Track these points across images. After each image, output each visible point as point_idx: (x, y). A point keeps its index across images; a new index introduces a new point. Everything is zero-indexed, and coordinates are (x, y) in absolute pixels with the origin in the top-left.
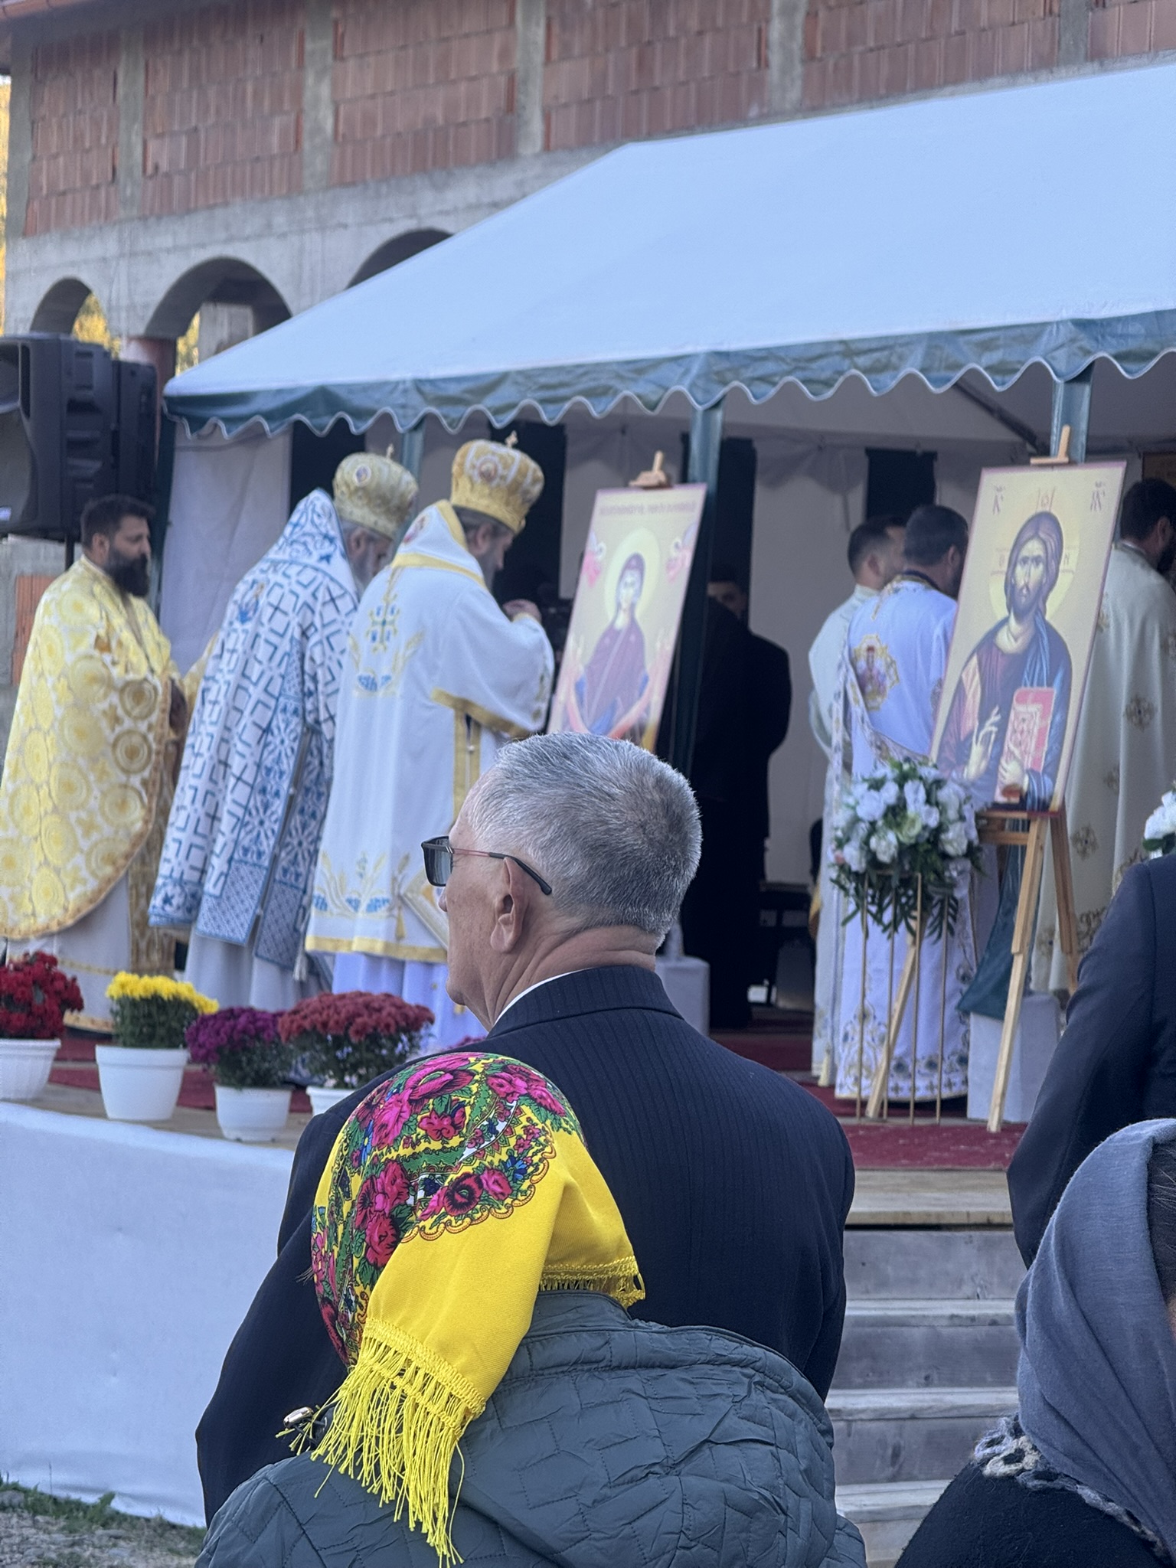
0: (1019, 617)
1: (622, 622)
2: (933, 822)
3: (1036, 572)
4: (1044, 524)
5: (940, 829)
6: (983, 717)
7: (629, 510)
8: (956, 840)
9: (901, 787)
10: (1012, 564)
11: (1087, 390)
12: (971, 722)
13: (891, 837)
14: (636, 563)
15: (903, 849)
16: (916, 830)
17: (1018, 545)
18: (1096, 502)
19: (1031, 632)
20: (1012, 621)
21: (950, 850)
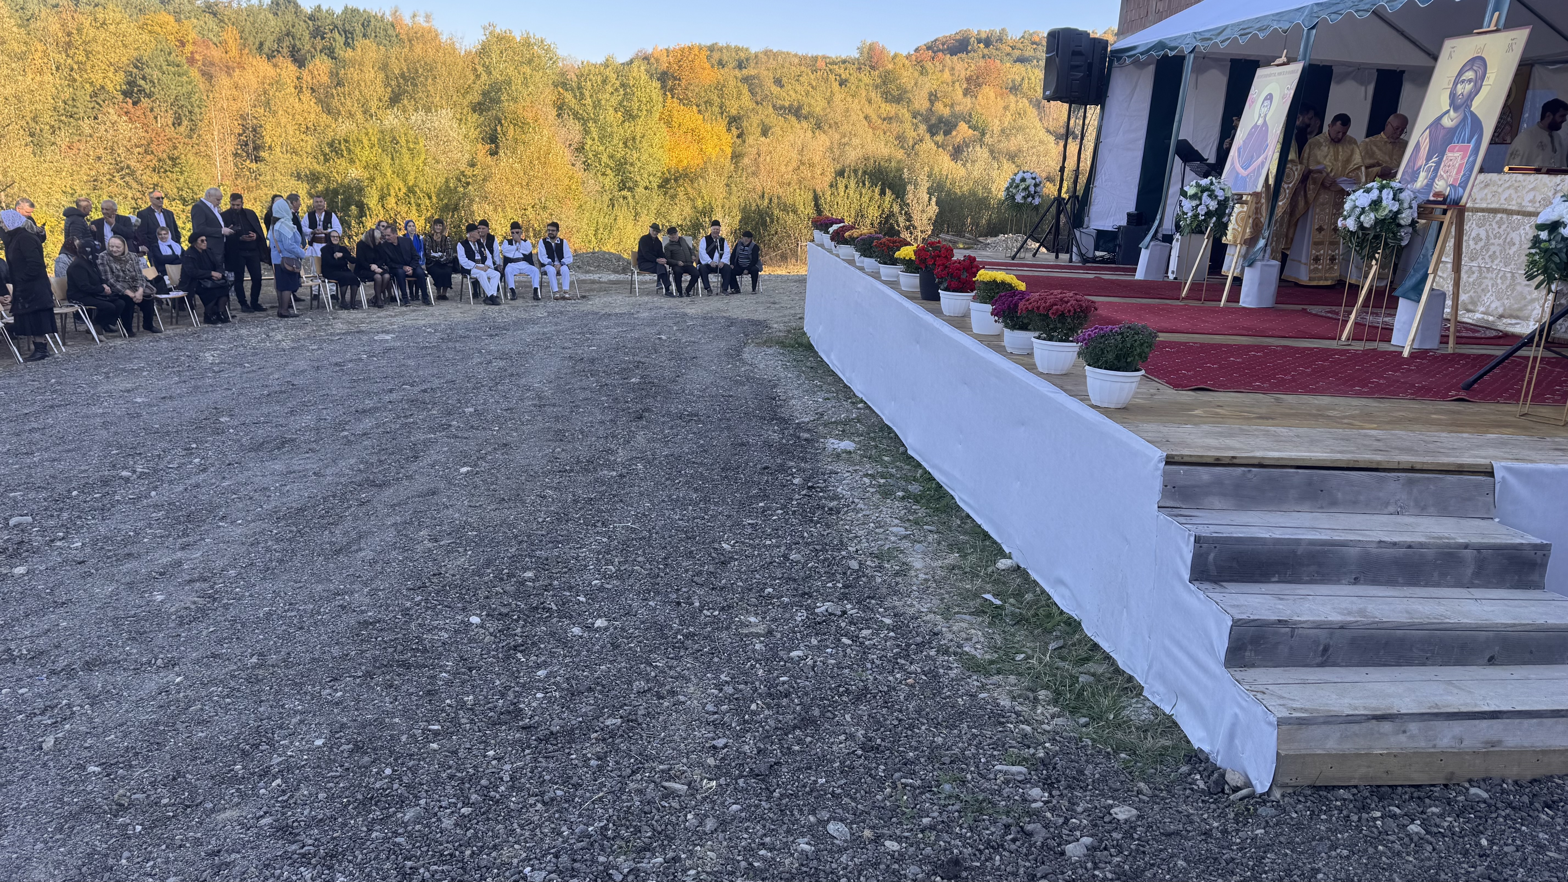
0: (1456, 109)
1: (1260, 122)
2: (1395, 209)
3: (1469, 87)
4: (1478, 63)
5: (1399, 212)
6: (1428, 159)
7: (1270, 75)
8: (1406, 218)
9: (1381, 192)
10: (1456, 84)
12: (1421, 161)
13: (1372, 215)
14: (1270, 97)
15: (1377, 222)
16: (1386, 212)
18: (1510, 48)
19: (1461, 117)
20: (1452, 112)
21: (1402, 222)
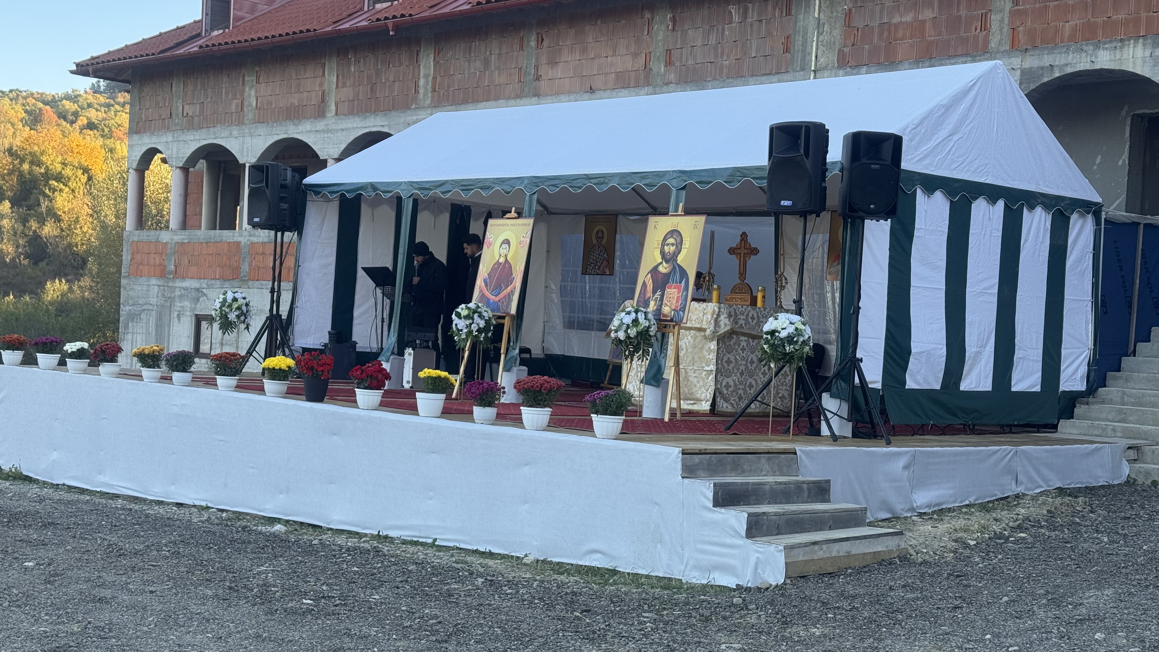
0: (667, 262)
1: (502, 260)
2: (647, 325)
3: (673, 249)
5: (649, 327)
6: (654, 292)
7: (503, 225)
8: (653, 331)
9: (637, 314)
10: (663, 245)
11: (684, 192)
13: (634, 329)
14: (506, 242)
15: (639, 333)
16: (643, 327)
17: (665, 239)
18: (695, 227)
19: (671, 267)
20: (664, 263)
21: (651, 334)
